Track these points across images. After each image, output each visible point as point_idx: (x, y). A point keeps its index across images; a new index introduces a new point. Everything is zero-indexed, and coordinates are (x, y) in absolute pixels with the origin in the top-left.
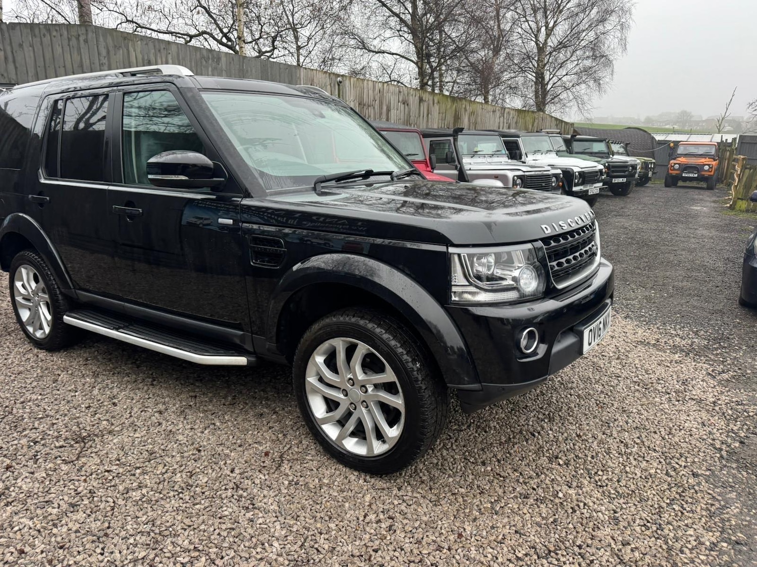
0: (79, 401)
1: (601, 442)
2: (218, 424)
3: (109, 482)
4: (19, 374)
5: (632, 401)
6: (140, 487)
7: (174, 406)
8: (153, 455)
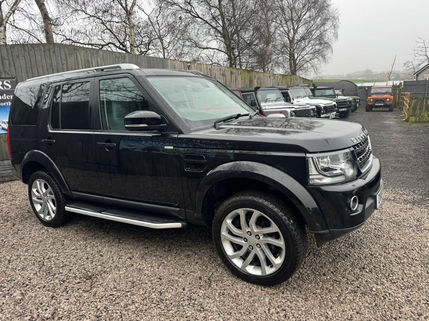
0: (81, 255)
1: (385, 258)
2: (166, 263)
3: (114, 301)
4: (40, 242)
5: (393, 233)
6: (133, 303)
7: (137, 254)
8: (134, 284)
